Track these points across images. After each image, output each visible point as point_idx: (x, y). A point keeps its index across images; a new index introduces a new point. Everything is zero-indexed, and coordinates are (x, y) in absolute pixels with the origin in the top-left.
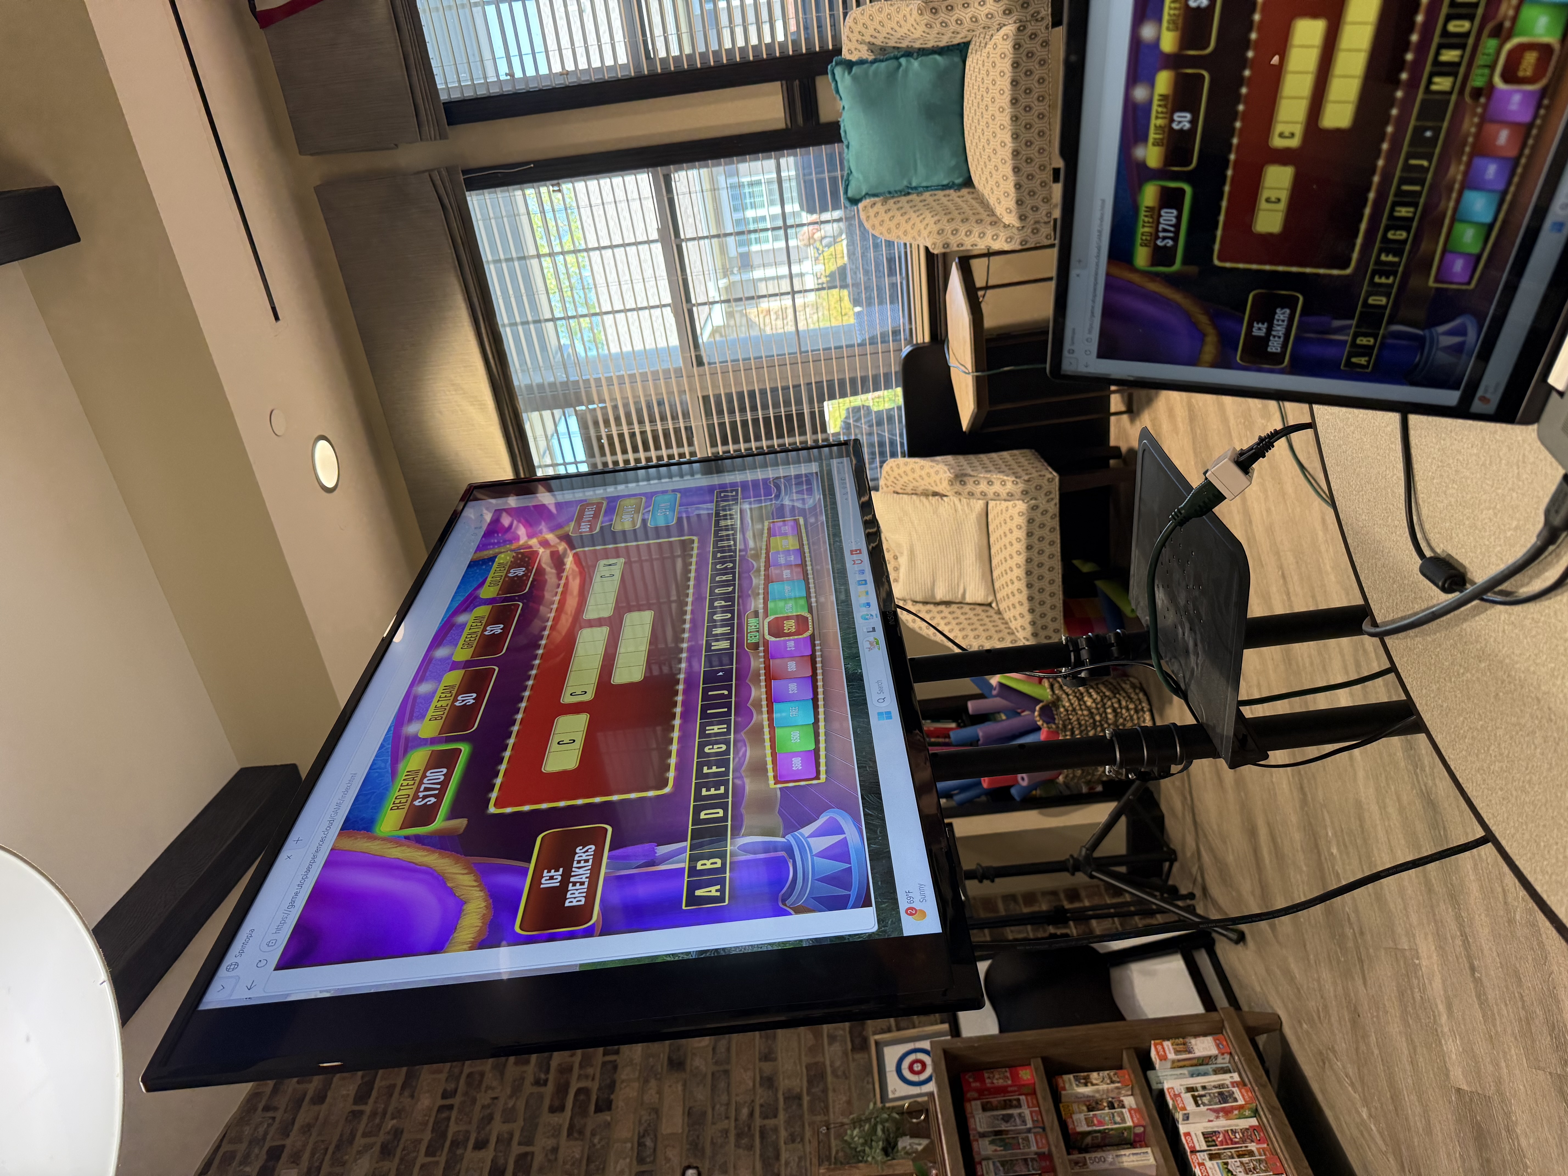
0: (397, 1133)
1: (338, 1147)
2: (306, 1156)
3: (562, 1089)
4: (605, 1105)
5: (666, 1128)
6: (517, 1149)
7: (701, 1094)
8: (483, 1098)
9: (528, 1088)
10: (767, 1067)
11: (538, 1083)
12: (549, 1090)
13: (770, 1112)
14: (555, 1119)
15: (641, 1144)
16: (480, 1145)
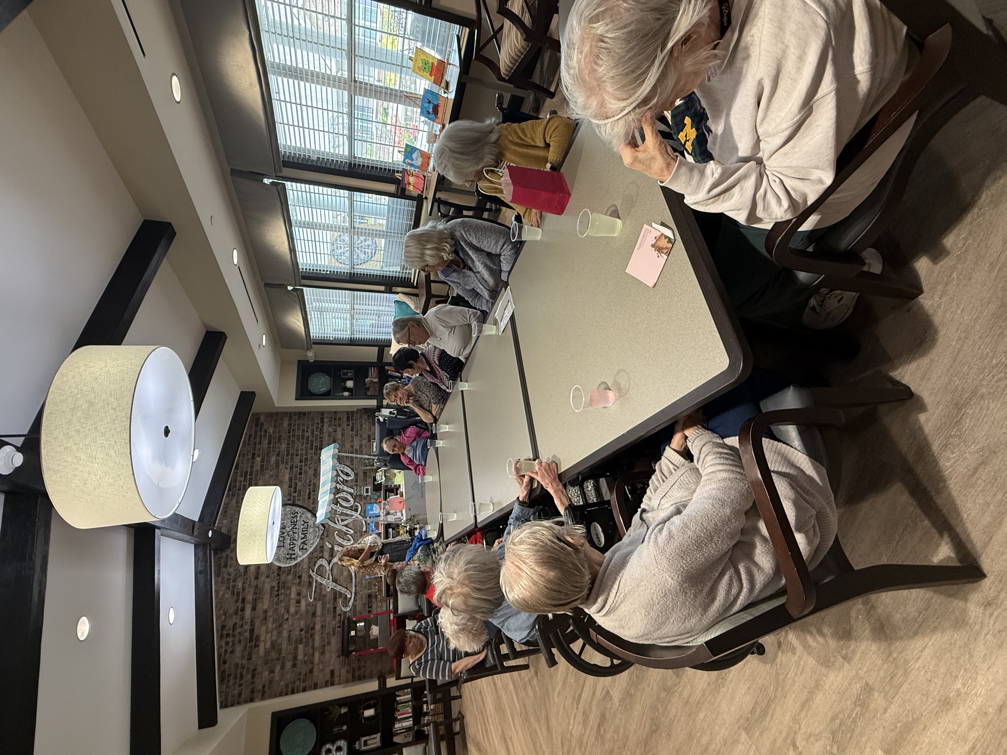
0: (279, 452)
1: (267, 454)
2: (261, 455)
3: (312, 445)
6: (304, 457)
8: (296, 446)
9: (305, 444)
10: (352, 444)
12: (309, 445)
16: (297, 455)
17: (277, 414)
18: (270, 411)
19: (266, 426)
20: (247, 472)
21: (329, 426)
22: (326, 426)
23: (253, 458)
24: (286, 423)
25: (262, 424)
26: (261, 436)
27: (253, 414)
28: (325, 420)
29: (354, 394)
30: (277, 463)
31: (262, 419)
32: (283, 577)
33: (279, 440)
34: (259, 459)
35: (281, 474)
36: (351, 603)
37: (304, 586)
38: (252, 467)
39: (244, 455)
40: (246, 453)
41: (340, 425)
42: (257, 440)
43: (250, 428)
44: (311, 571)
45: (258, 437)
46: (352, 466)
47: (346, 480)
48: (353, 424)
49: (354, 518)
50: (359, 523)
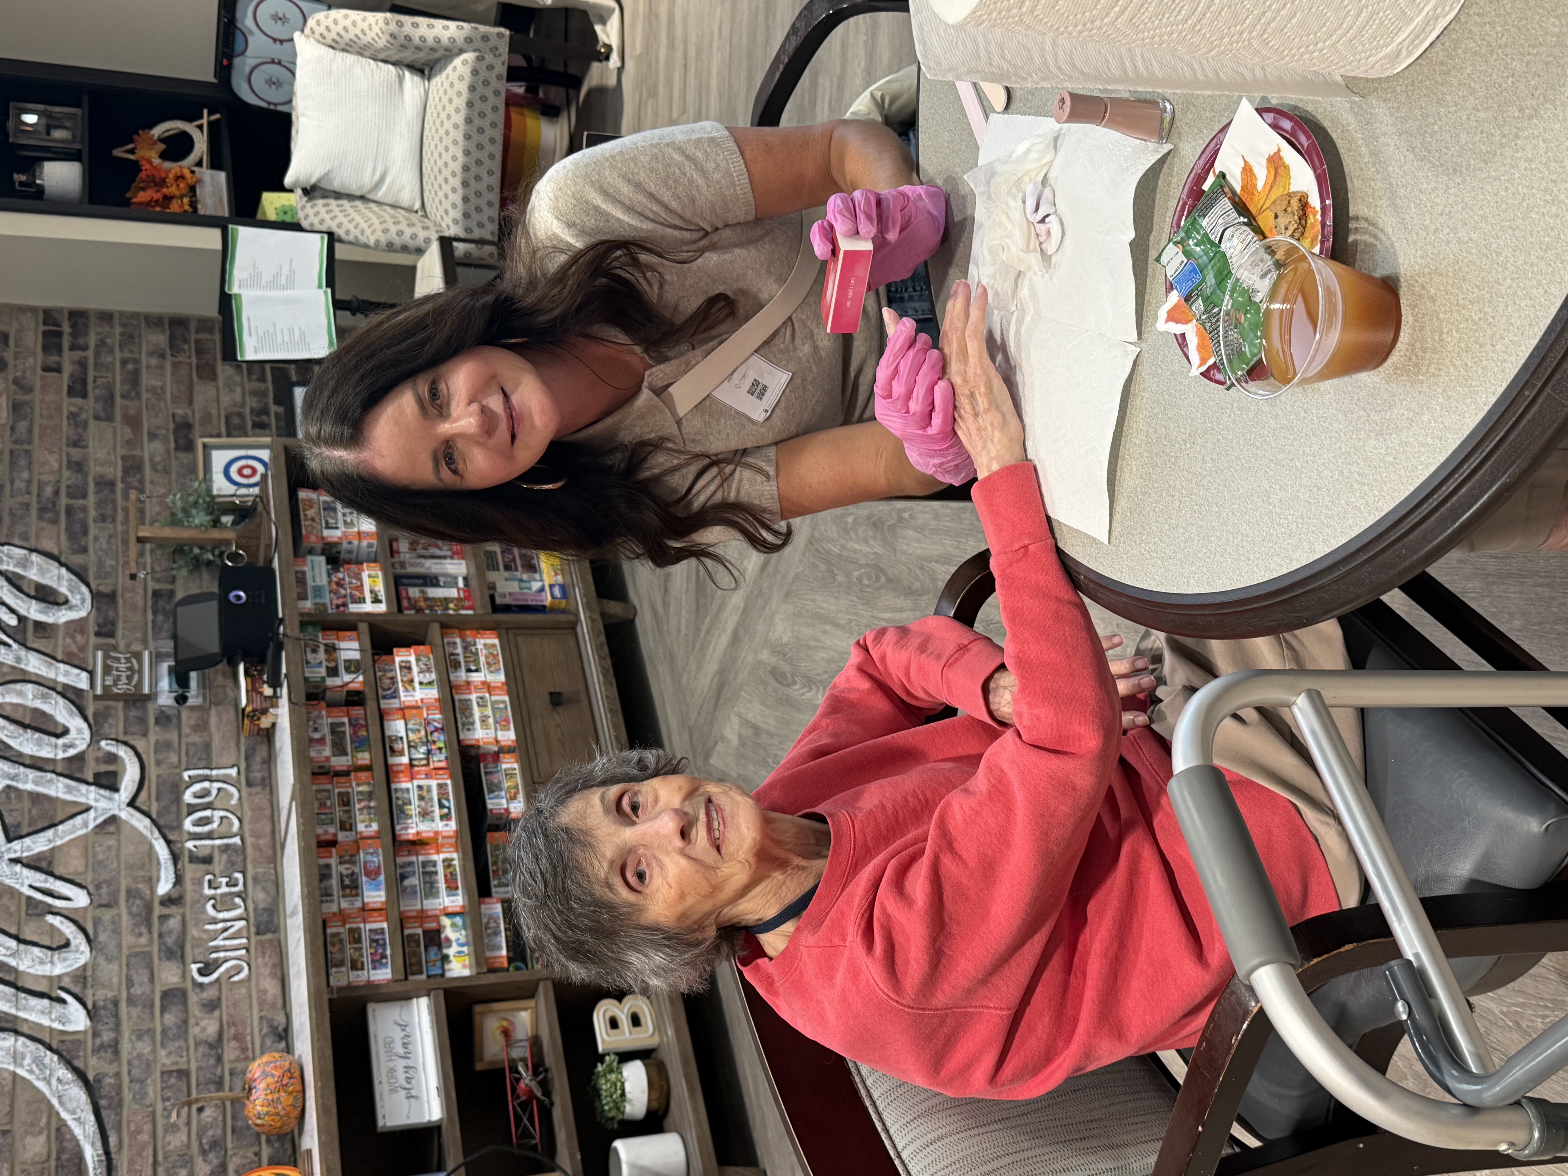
10: (76, 453)
13: (78, 493)
46: (76, 560)
47: (38, 625)
48: (82, 364)
49: (92, 820)
50: (128, 850)
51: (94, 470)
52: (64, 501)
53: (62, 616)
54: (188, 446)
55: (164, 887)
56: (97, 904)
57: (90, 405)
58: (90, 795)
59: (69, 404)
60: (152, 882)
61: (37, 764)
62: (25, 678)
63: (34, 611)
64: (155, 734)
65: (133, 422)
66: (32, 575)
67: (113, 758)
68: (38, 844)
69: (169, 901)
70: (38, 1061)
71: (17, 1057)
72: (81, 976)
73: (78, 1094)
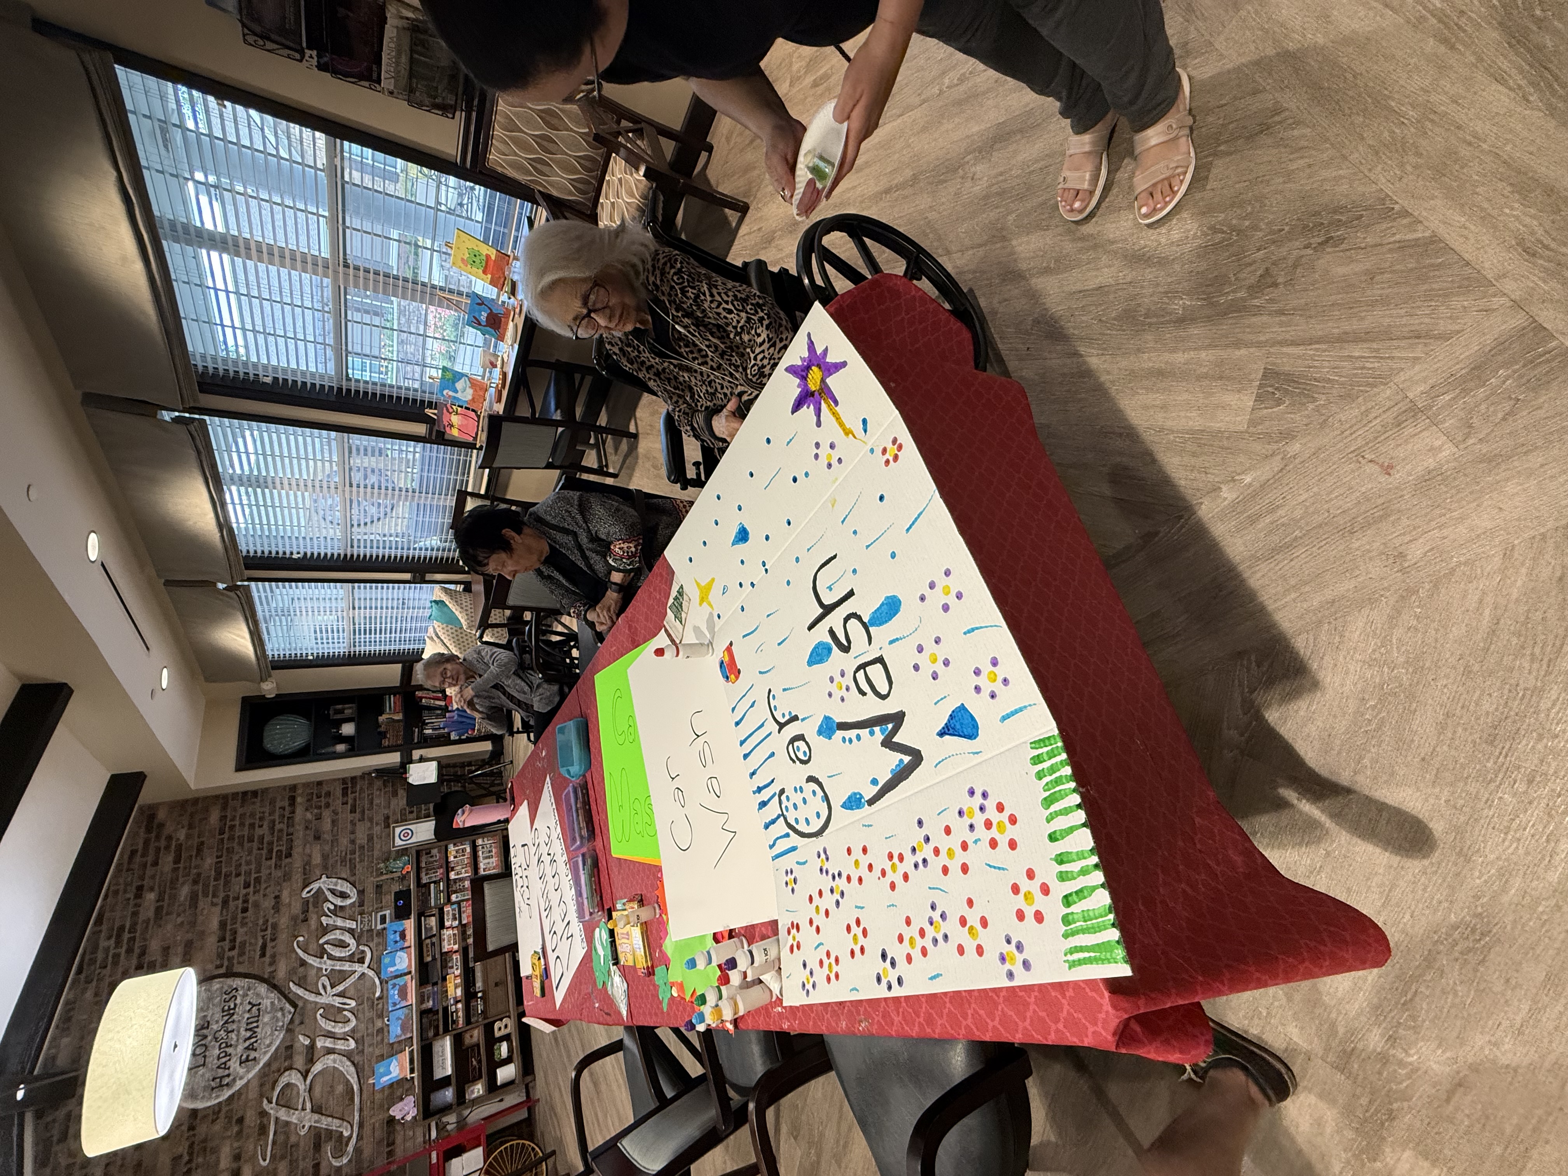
0: (199, 875)
1: (171, 883)
2: (156, 887)
3: (270, 851)
4: (289, 855)
5: (314, 862)
6: (254, 876)
7: (327, 848)
8: (235, 858)
10: (352, 837)
11: (259, 849)
12: (264, 852)
13: (353, 852)
14: (269, 863)
15: (305, 869)
16: (238, 875)
17: (196, 801)
18: (180, 797)
19: (169, 829)
20: (122, 928)
21: (307, 810)
22: (299, 810)
23: (139, 895)
24: (214, 817)
25: (161, 826)
26: (158, 850)
27: (141, 808)
28: (299, 800)
29: (356, 747)
30: (194, 899)
31: (161, 815)
32: (202, 1130)
33: (199, 850)
34: (151, 897)
35: (200, 918)
36: (350, 1148)
37: (248, 1137)
38: (135, 914)
39: (116, 892)
40: (122, 887)
41: (328, 805)
42: (150, 859)
43: (134, 835)
44: (265, 1101)
45: (152, 851)
46: (352, 879)
47: (341, 907)
48: (355, 800)
49: (357, 975)
50: (367, 984)
51: (358, 842)
52: (348, 856)
53: (349, 902)
54: (389, 826)
55: (378, 994)
56: (358, 1005)
57: (358, 815)
58: (356, 967)
59: (350, 817)
60: (374, 994)
61: (340, 959)
62: (336, 928)
63: (339, 902)
64: (376, 940)
65: (371, 820)
66: (339, 888)
67: (363, 952)
68: (340, 988)
69: (379, 998)
70: (341, 1061)
71: (334, 1061)
72: (353, 1030)
73: (352, 1069)
